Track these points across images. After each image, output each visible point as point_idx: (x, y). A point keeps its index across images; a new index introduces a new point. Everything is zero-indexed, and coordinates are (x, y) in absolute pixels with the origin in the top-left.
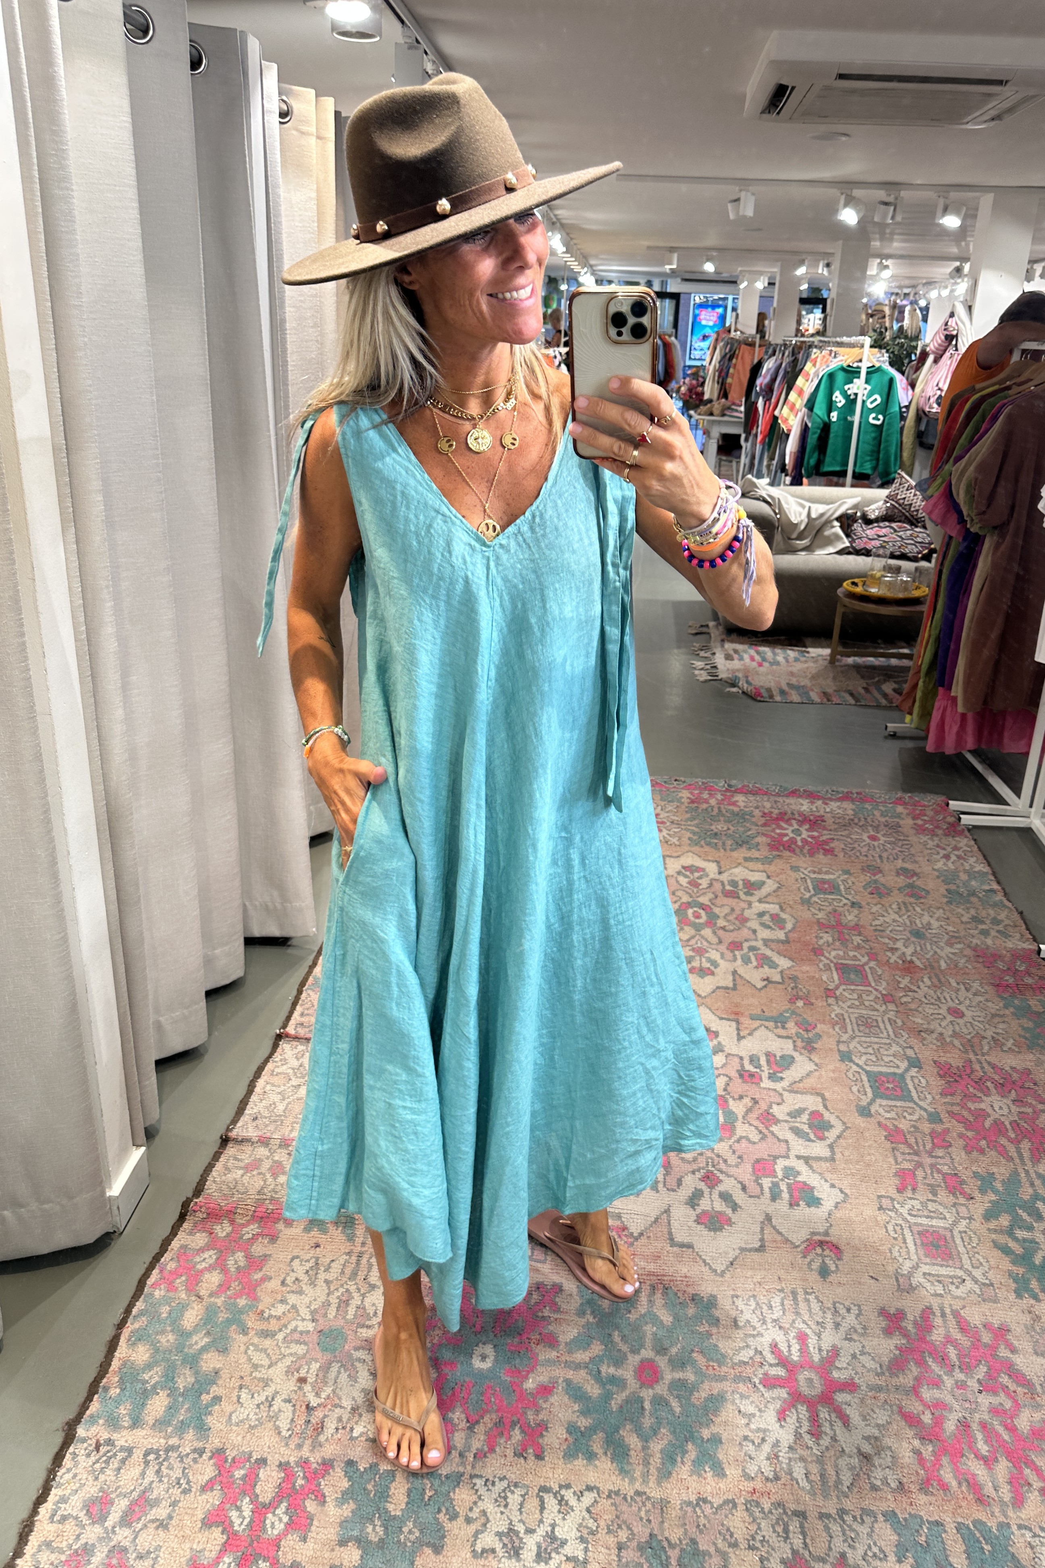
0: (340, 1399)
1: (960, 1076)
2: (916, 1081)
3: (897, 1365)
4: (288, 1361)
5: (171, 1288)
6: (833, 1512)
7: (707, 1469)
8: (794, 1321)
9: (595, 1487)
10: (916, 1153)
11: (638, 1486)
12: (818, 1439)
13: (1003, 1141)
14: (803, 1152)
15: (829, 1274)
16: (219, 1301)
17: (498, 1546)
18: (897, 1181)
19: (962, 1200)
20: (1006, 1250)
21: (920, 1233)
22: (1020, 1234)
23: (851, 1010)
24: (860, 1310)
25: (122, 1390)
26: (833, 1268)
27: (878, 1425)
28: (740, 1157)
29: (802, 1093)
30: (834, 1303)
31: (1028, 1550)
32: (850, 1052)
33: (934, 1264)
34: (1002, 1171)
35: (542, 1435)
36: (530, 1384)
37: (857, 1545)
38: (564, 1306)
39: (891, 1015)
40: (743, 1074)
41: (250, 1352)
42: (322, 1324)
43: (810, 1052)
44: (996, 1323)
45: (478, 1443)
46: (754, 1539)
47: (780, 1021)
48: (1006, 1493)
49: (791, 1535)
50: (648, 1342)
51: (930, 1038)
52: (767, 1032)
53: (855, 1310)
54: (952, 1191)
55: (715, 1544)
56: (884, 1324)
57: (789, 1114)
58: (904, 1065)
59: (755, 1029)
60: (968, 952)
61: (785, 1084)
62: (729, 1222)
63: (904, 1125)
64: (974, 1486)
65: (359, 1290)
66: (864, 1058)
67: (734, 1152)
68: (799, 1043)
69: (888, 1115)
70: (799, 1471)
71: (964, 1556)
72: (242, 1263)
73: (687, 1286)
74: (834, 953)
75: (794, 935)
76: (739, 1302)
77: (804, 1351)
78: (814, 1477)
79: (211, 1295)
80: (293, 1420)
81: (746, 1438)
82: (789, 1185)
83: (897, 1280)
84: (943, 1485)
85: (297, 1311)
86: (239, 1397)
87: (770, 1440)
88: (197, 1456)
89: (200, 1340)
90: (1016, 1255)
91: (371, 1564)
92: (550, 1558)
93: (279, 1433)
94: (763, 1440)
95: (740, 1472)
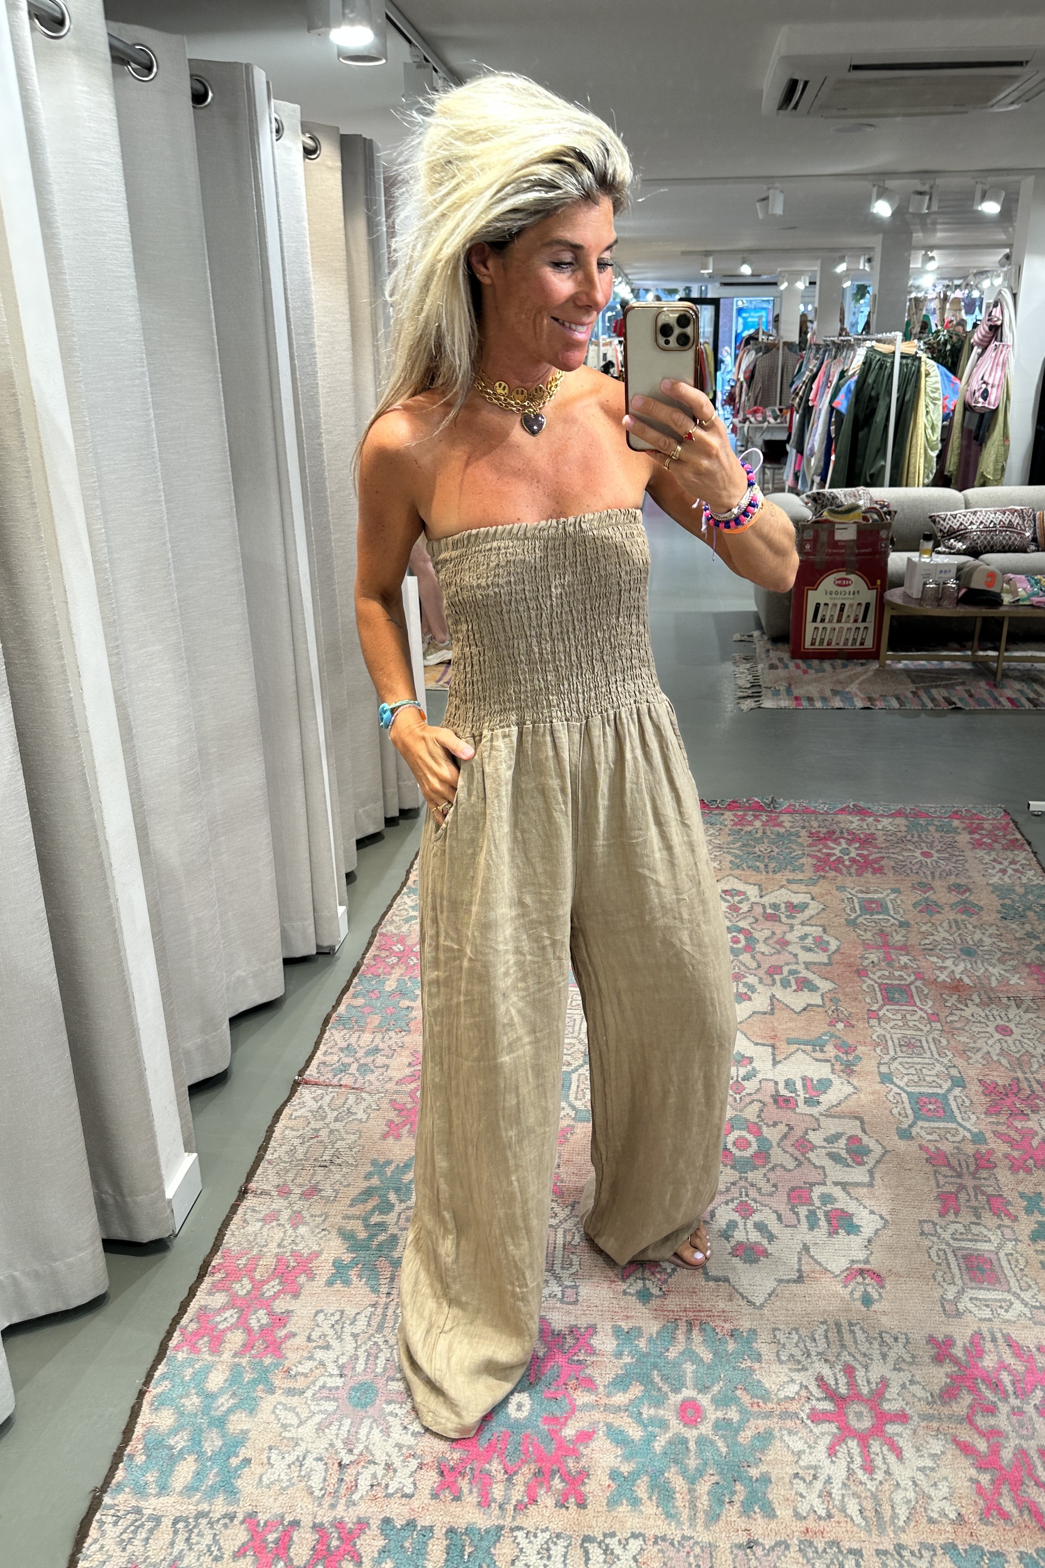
0: (373, 1455)
1: (1007, 1095)
2: (960, 1102)
3: (950, 1394)
4: (318, 1418)
5: (194, 1349)
6: (890, 1548)
7: (757, 1510)
8: (839, 1355)
9: (640, 1533)
10: (960, 1175)
11: (684, 1530)
12: (871, 1474)
14: (843, 1179)
15: (871, 1302)
16: (244, 1361)
18: (938, 1205)
19: (1007, 1221)
21: (967, 1258)
23: (895, 1031)
24: (908, 1340)
25: (148, 1456)
26: (876, 1296)
27: (933, 1456)
28: (775, 1186)
29: (840, 1118)
30: (881, 1332)
32: (891, 1074)
33: (980, 1288)
35: (583, 1483)
36: (569, 1431)
38: (599, 1347)
39: (937, 1035)
40: (778, 1100)
41: (278, 1411)
42: (351, 1379)
43: (849, 1074)
45: (517, 1494)
47: (818, 1045)
50: (689, 1381)
51: (976, 1057)
52: (805, 1056)
53: (902, 1339)
54: (996, 1213)
56: (933, 1352)
57: (827, 1140)
58: (947, 1085)
59: (792, 1054)
60: (1023, 968)
61: (822, 1108)
62: (765, 1253)
63: (946, 1146)
65: (386, 1342)
66: (907, 1079)
67: (769, 1181)
68: (838, 1067)
69: (930, 1138)
70: (853, 1508)
72: (265, 1320)
73: (725, 1321)
74: (879, 974)
75: (837, 957)
76: (780, 1336)
77: (852, 1383)
78: (869, 1514)
79: (235, 1355)
80: (325, 1479)
81: (796, 1476)
82: (828, 1214)
83: (943, 1306)
84: (1004, 1514)
85: (325, 1367)
86: (269, 1458)
87: (822, 1478)
88: (227, 1521)
89: (226, 1402)
93: (312, 1493)
94: (814, 1477)
95: (791, 1511)
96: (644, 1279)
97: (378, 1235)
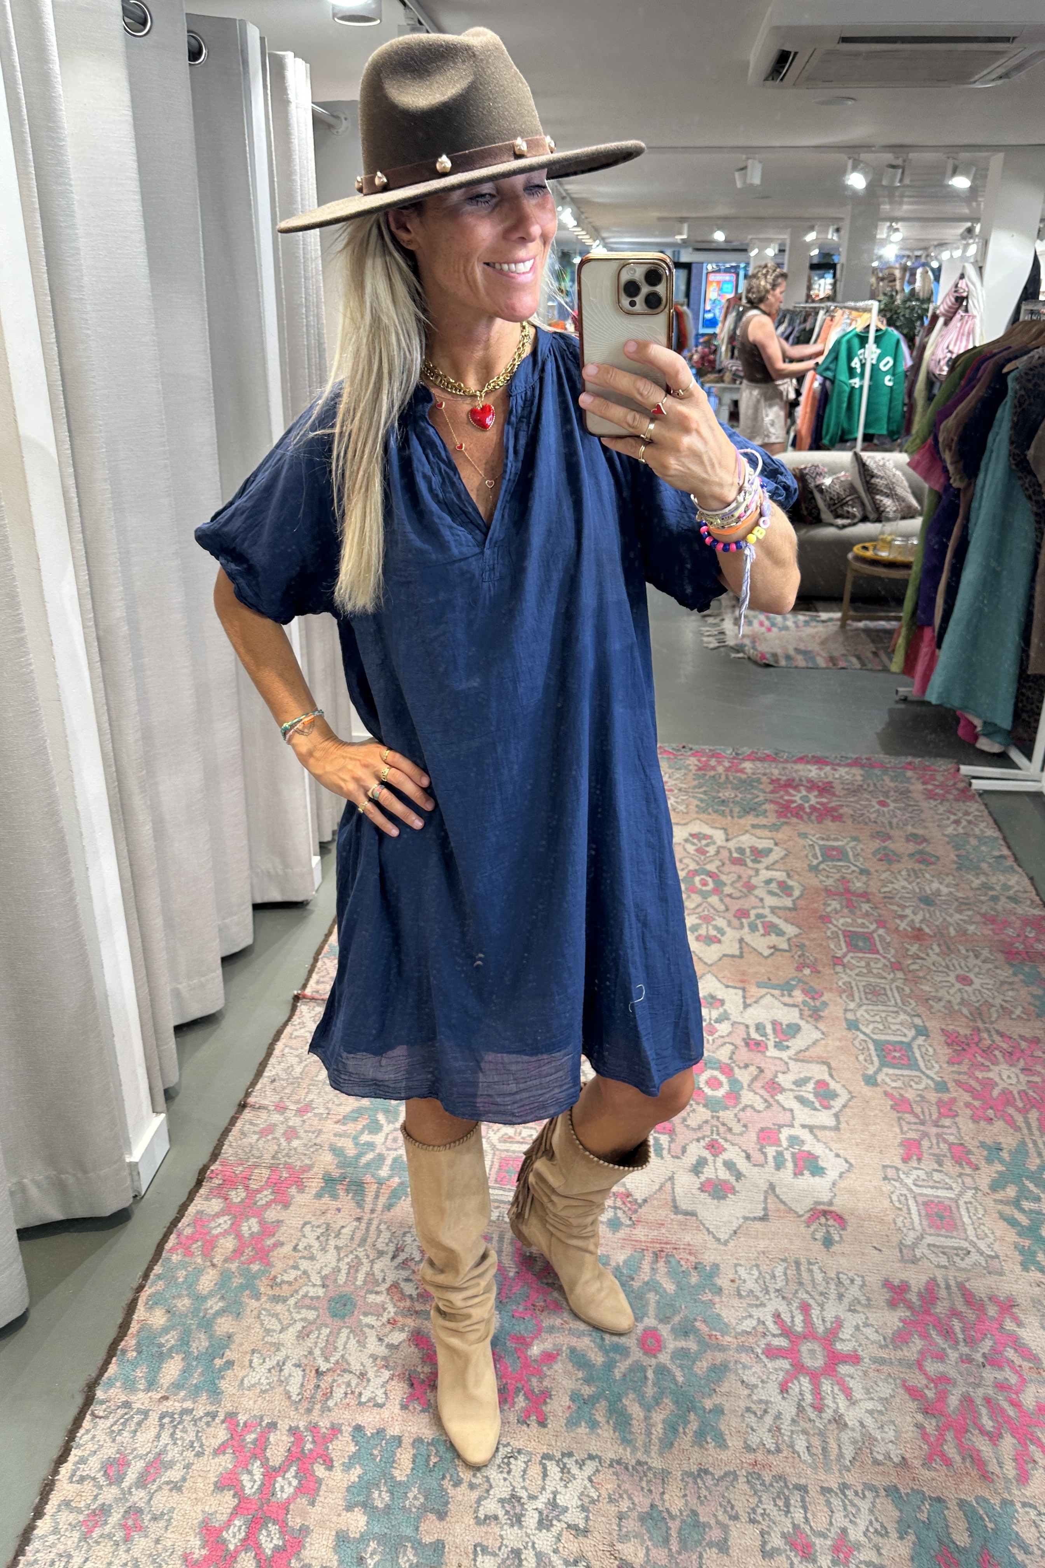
0: (349, 1364)
1: (968, 1044)
2: (923, 1050)
3: (900, 1338)
4: (299, 1326)
5: (188, 1253)
6: (835, 1486)
7: (709, 1440)
8: (796, 1291)
9: (597, 1456)
10: (923, 1123)
11: (639, 1455)
12: (820, 1412)
13: (1011, 1110)
14: (809, 1121)
15: (832, 1244)
16: (233, 1267)
17: (501, 1513)
18: (901, 1151)
19: (968, 1170)
20: (1012, 1222)
21: (925, 1204)
22: (1027, 1205)
23: (858, 978)
24: (864, 1281)
25: (140, 1353)
26: (837, 1238)
27: (881, 1399)
28: (745, 1126)
29: (808, 1062)
30: (838, 1273)
32: (857, 1020)
33: (939, 1235)
34: (1009, 1141)
35: (545, 1403)
36: (535, 1350)
37: (858, 1521)
39: (899, 983)
40: (749, 1043)
41: (262, 1317)
42: (332, 1290)
43: (816, 1020)
44: (1002, 1295)
46: (754, 1511)
47: (786, 988)
48: (1010, 1470)
49: (792, 1509)
50: (652, 1310)
51: (938, 1006)
52: (773, 1000)
53: (858, 1281)
54: (958, 1161)
55: (715, 1515)
56: (888, 1296)
57: (795, 1083)
58: (911, 1033)
59: (762, 997)
60: (978, 918)
61: (791, 1052)
62: (733, 1190)
63: (910, 1095)
64: (978, 1462)
65: (368, 1256)
66: (871, 1027)
67: (739, 1121)
68: (807, 1013)
69: (894, 1084)
70: (801, 1444)
71: (966, 1534)
72: (256, 1228)
73: (690, 1254)
74: (843, 921)
75: (802, 903)
76: (742, 1271)
77: (808, 1321)
78: (816, 1451)
79: (225, 1261)
80: (302, 1385)
81: (748, 1409)
82: (793, 1154)
83: (901, 1252)
84: (948, 1462)
85: (308, 1277)
86: (251, 1361)
87: (773, 1412)
88: (210, 1419)
89: (214, 1305)
90: (1022, 1226)
91: (376, 1530)
92: (552, 1525)
93: (290, 1397)
94: (766, 1411)
95: (742, 1443)
96: (615, 1208)
97: (365, 1153)
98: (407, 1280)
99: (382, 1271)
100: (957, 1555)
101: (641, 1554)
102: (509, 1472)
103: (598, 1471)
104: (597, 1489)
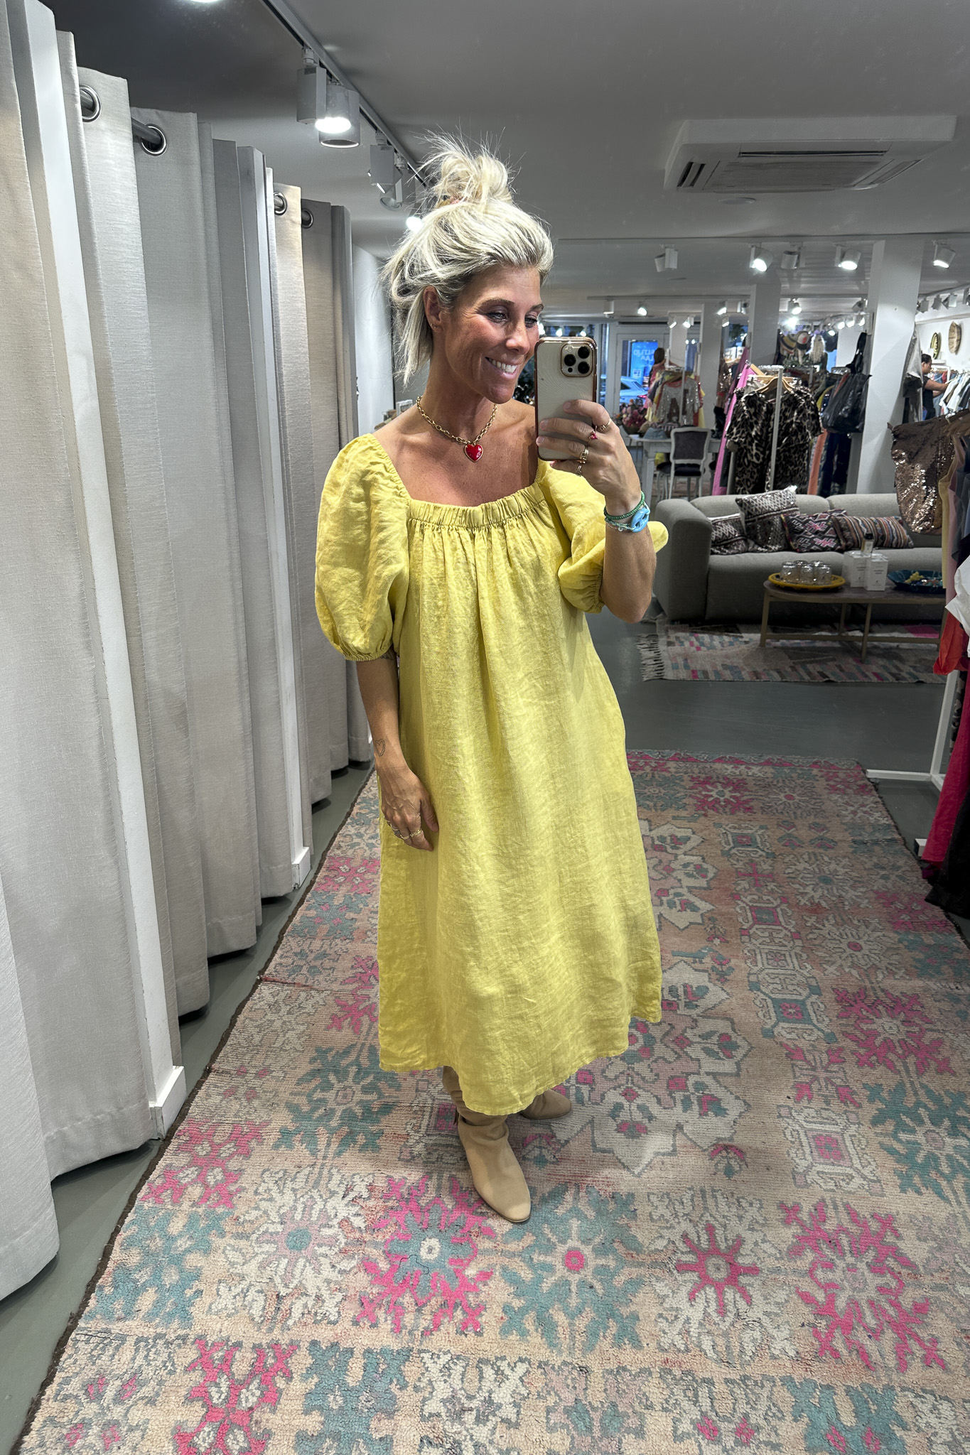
0: (305, 1288)
1: (855, 1001)
2: (816, 1007)
3: (795, 1252)
4: (260, 1258)
6: (736, 1378)
7: (626, 1342)
8: (701, 1215)
9: (526, 1358)
10: (814, 1069)
11: (564, 1357)
12: (723, 1316)
13: (891, 1056)
14: (713, 1069)
15: (733, 1174)
16: (200, 1210)
17: (443, 1411)
18: (793, 1093)
19: (852, 1108)
20: (891, 1151)
21: (817, 1138)
22: (903, 1136)
23: (762, 947)
24: (762, 1205)
25: (114, 1289)
26: (737, 1168)
27: (777, 1303)
28: (657, 1075)
29: (713, 1018)
30: (737, 1199)
31: (911, 1410)
32: (757, 983)
33: (826, 1164)
34: (887, 1082)
35: (480, 1315)
36: (471, 1272)
37: (757, 1407)
39: (798, 950)
41: (226, 1252)
42: (291, 1227)
43: (722, 983)
44: (882, 1213)
45: (425, 1323)
46: (667, 1401)
47: (697, 957)
48: (890, 1360)
49: (699, 1399)
50: (574, 1234)
51: (829, 969)
52: (686, 966)
53: (758, 1205)
54: (843, 1101)
55: (632, 1406)
56: (782, 1216)
57: (701, 1037)
58: (805, 992)
59: (673, 966)
60: (869, 894)
61: (698, 1010)
62: (646, 1130)
63: (803, 1044)
64: (863, 1355)
65: (321, 1195)
66: (771, 987)
67: (652, 1071)
68: (714, 976)
69: (789, 1036)
70: (707, 1344)
71: (852, 1416)
72: (219, 1177)
73: (608, 1186)
74: (750, 898)
75: (714, 884)
76: (654, 1199)
77: (712, 1239)
78: (721, 1349)
79: (192, 1206)
80: (264, 1308)
81: (661, 1315)
82: (699, 1099)
83: (794, 1178)
84: (836, 1354)
85: (268, 1216)
86: (218, 1290)
87: (682, 1319)
88: (180, 1341)
89: (183, 1244)
90: (901, 1155)
91: (332, 1427)
92: (488, 1420)
93: (253, 1319)
94: (676, 1317)
95: (653, 1345)
96: (540, 1147)
97: (319, 1108)
98: (357, 1215)
99: (334, 1208)
100: (844, 1433)
101: (567, 1443)
102: (449, 1376)
103: (528, 1372)
104: (527, 1388)
